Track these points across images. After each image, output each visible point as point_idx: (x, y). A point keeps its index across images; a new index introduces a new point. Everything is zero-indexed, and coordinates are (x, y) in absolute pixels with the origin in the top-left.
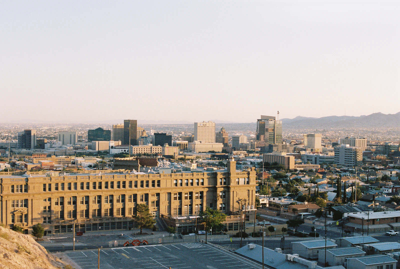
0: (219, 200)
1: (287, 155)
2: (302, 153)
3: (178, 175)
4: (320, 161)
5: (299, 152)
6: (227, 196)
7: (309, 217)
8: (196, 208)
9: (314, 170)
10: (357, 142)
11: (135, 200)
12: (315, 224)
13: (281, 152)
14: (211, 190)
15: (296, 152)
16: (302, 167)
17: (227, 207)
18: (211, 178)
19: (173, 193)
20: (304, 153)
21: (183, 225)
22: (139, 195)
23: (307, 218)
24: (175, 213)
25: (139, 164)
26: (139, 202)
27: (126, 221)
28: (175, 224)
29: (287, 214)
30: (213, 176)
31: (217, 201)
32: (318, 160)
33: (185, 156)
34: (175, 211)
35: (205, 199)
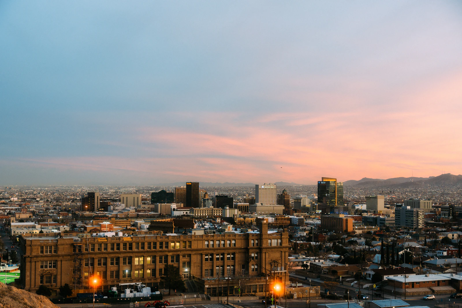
0: (251, 262)
1: (345, 217)
2: (364, 215)
3: (209, 236)
4: (381, 223)
5: (361, 214)
6: (259, 257)
7: (348, 279)
8: (228, 269)
9: (373, 232)
10: (422, 203)
11: (166, 261)
12: (354, 286)
13: (338, 214)
14: (243, 251)
15: (357, 214)
16: (361, 229)
17: (259, 268)
18: (243, 239)
19: (204, 254)
20: (366, 215)
21: (212, 286)
22: (170, 256)
23: (347, 280)
24: (206, 274)
25: (174, 226)
26: (170, 263)
27: (157, 282)
28: (204, 286)
29: (327, 276)
30: (244, 237)
31: (249, 262)
32: (378, 222)
33: (244, 218)
34: (206, 272)
35: (237, 260)
